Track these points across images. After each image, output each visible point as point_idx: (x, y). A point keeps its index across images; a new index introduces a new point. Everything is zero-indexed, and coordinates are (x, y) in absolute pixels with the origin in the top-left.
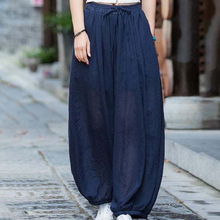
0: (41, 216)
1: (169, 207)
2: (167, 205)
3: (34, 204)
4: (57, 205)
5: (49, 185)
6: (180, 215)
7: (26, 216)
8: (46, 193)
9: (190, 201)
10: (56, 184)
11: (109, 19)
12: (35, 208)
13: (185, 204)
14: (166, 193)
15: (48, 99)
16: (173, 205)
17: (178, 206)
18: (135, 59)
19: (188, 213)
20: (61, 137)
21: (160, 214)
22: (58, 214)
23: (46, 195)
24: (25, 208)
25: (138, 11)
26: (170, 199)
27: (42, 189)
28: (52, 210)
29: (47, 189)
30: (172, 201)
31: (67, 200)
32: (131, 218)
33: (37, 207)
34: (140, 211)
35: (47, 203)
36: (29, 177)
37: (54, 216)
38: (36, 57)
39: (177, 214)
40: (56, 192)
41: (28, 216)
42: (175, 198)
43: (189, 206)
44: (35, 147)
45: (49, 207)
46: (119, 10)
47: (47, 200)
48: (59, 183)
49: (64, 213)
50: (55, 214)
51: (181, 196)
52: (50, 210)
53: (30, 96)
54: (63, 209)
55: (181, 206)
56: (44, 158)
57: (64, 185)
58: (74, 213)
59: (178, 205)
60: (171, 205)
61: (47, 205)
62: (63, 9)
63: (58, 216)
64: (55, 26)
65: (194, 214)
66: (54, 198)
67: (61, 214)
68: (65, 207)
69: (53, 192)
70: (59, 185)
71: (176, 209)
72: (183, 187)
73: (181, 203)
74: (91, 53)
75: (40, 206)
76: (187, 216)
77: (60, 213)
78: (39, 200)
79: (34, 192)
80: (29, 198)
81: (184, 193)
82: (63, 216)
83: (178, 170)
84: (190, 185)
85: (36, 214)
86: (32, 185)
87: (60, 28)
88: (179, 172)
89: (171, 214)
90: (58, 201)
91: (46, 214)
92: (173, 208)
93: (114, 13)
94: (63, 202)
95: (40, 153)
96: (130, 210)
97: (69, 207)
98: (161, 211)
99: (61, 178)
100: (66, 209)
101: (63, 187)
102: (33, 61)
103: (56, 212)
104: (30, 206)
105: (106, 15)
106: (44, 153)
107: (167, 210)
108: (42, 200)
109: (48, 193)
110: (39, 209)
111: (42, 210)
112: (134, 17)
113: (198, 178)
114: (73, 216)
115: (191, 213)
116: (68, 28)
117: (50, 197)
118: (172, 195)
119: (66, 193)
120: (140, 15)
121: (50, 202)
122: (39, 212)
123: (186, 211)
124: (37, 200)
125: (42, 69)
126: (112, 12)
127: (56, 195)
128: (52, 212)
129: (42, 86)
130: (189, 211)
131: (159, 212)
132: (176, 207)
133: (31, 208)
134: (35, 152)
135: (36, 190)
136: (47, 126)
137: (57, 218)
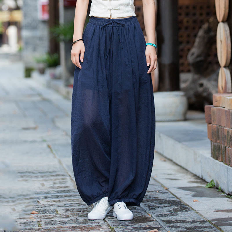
0: (51, 205)
1: (157, 193)
2: (155, 192)
3: (45, 194)
4: (64, 194)
5: (58, 176)
6: (166, 200)
7: (39, 205)
8: (55, 183)
9: (174, 187)
10: (63, 175)
11: (106, 30)
12: (46, 197)
13: (171, 191)
14: (154, 181)
15: (54, 96)
16: (160, 192)
17: (165, 193)
18: (129, 64)
19: (173, 199)
20: (64, 131)
21: (149, 200)
22: (65, 203)
23: (54, 185)
24: (38, 198)
25: (133, 23)
26: (158, 186)
27: (51, 180)
28: (60, 199)
29: (56, 180)
30: (159, 188)
31: (72, 190)
32: (125, 205)
33: (48, 197)
34: (134, 198)
35: (56, 192)
36: (40, 169)
37: (62, 205)
38: (44, 62)
39: (163, 200)
40: (63, 182)
41: (40, 205)
42: (162, 185)
43: (173, 193)
44: (44, 141)
45: (58, 197)
46: (114, 23)
47: (56, 190)
48: (65, 174)
49: (70, 201)
50: (63, 203)
51: (167, 184)
52: (58, 199)
53: (39, 95)
54: (68, 198)
55: (167, 193)
56: (51, 151)
57: (70, 176)
58: (78, 201)
59: (164, 191)
60: (159, 192)
61: (55, 195)
62: (65, 22)
63: (65, 204)
64: (58, 36)
65: (178, 200)
66: (61, 187)
67: (67, 203)
68: (71, 196)
69: (60, 183)
70: (65, 175)
71: (163, 195)
72: (168, 174)
73: (167, 189)
74: (84, 59)
75: (49, 195)
76: (172, 202)
77: (67, 201)
78: (49, 190)
79: (45, 183)
80: (41, 189)
81: (169, 180)
82: (69, 204)
83: (164, 159)
84: (173, 173)
85: (47, 203)
86: (42, 177)
87: (62, 37)
88: (165, 161)
89: (159, 200)
90: (64, 191)
91: (55, 203)
92: (161, 195)
93: (110, 26)
94: (69, 191)
95: (49, 147)
96: (125, 198)
97: (74, 196)
98: (150, 198)
99: (66, 168)
100: (72, 198)
101: (68, 178)
102: (41, 66)
103: (63, 201)
104: (42, 196)
105: (103, 27)
106: (52, 147)
107: (155, 196)
108: (51, 190)
109: (56, 184)
110: (49, 199)
111: (52, 200)
112: (129, 29)
113: (180, 166)
114: (78, 204)
115: (175, 199)
116: (68, 37)
117: (58, 188)
118: (159, 183)
119: (72, 183)
120: (135, 27)
121: (58, 192)
122: (49, 201)
123: (172, 197)
124: (47, 190)
125: (49, 72)
126: (108, 24)
127: (63, 185)
128: (60, 201)
129: (49, 86)
130: (174, 197)
131: (149, 199)
132: (162, 194)
133: (42, 197)
134: (45, 145)
135: (46, 181)
136: (53, 121)
137: (64, 206)
